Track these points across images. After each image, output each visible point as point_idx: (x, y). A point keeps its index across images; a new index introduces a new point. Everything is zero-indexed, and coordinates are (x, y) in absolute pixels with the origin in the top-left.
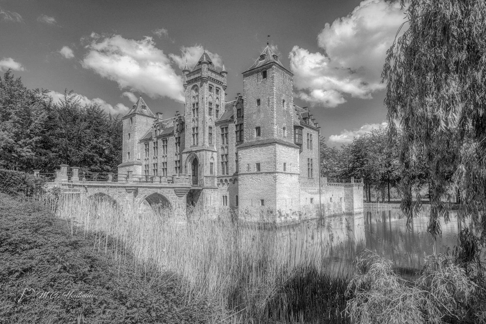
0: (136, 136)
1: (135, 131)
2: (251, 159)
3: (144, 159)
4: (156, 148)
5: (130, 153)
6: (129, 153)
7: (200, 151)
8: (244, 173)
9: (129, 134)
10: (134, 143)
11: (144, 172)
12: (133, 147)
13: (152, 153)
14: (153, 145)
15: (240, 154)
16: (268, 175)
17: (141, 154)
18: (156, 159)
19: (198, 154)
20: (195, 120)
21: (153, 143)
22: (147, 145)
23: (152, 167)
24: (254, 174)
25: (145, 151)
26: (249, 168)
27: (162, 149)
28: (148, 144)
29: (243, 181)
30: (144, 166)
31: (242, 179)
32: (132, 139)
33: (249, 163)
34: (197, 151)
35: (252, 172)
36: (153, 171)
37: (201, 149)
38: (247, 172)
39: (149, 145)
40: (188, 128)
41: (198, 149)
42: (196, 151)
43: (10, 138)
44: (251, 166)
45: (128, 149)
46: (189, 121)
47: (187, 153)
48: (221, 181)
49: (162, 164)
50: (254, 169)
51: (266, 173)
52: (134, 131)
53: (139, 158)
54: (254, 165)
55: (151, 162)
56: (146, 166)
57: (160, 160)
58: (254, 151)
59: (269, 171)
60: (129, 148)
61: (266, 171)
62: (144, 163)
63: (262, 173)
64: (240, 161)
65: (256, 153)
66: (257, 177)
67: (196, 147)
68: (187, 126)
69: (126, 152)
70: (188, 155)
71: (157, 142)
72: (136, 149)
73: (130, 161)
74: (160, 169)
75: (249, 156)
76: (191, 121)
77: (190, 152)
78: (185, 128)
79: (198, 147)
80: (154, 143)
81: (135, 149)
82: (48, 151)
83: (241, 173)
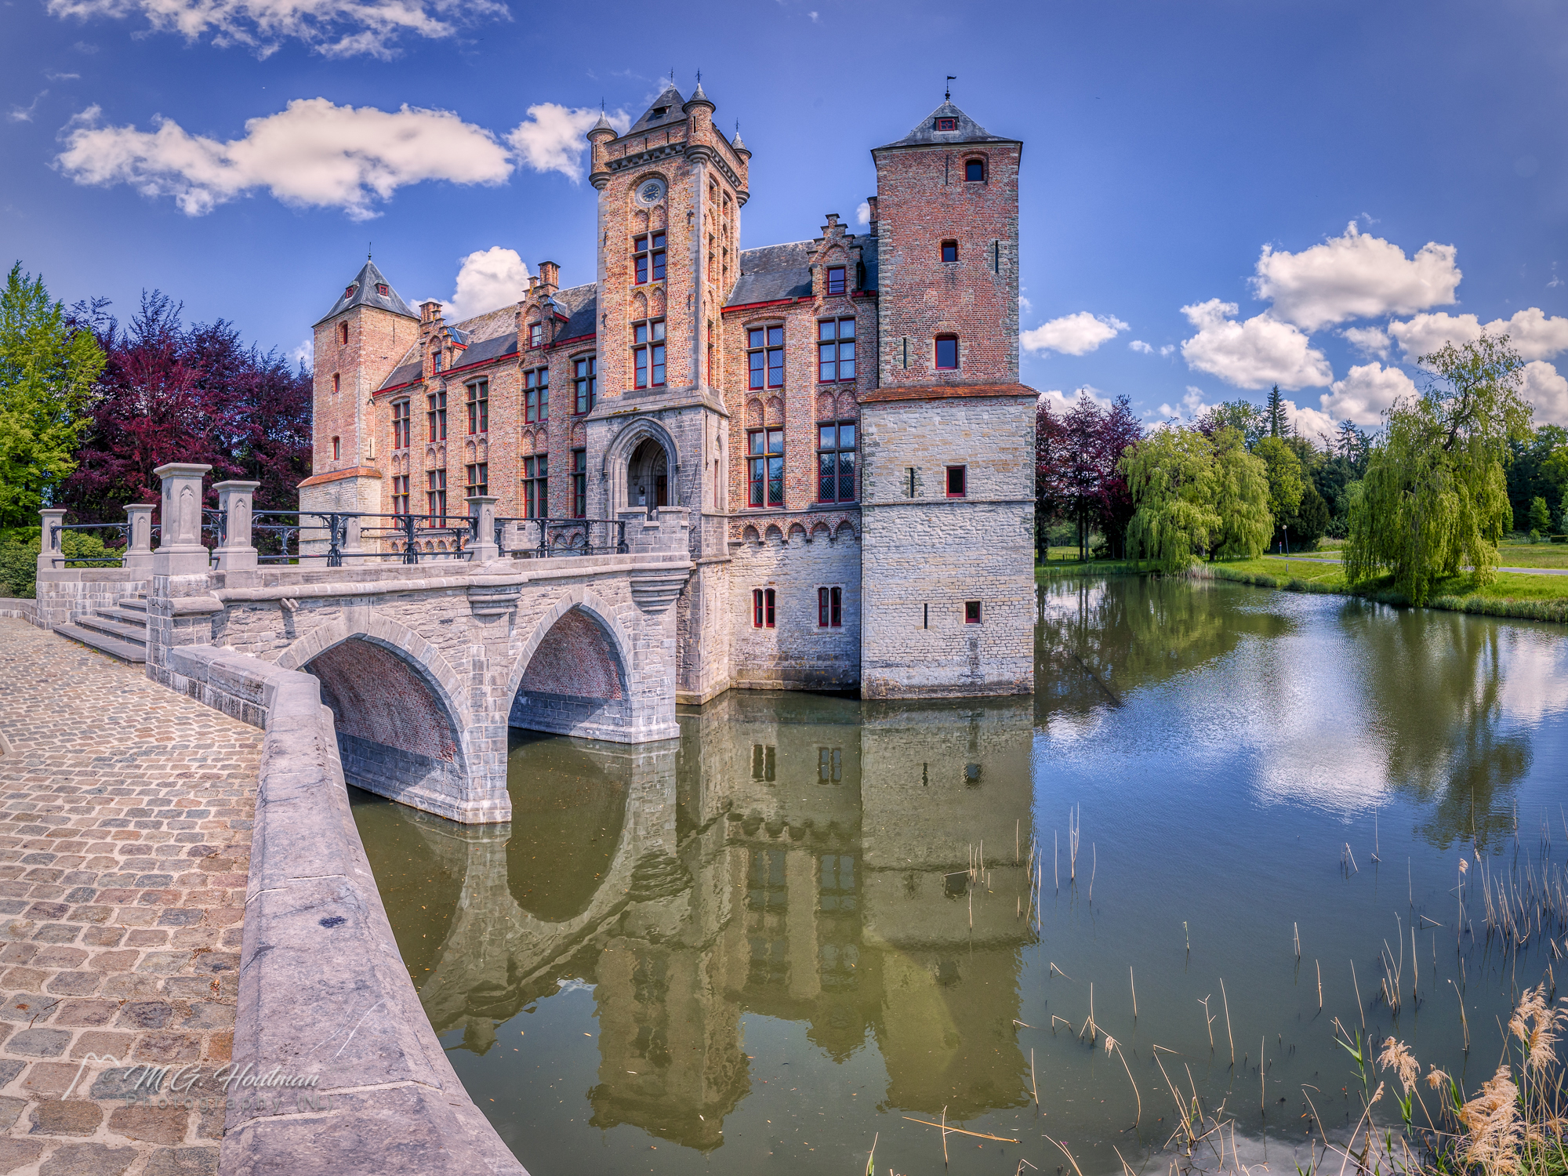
0: (362, 381)
1: (360, 364)
2: (926, 449)
3: (390, 455)
4: (438, 413)
5: (341, 441)
6: (336, 440)
7: (678, 410)
8: (891, 501)
9: (337, 377)
10: (353, 403)
11: (391, 500)
12: (352, 416)
13: (422, 435)
14: (426, 407)
15: (873, 430)
16: (1001, 510)
17: (380, 442)
18: (439, 456)
19: (670, 423)
20: (648, 295)
21: (425, 399)
22: (402, 408)
23: (422, 482)
24: (938, 504)
25: (393, 430)
26: (912, 482)
27: (464, 416)
28: (407, 404)
29: (884, 533)
30: (391, 483)
31: (879, 525)
32: (348, 392)
33: (913, 464)
34: (666, 410)
35: (930, 499)
36: (426, 497)
37: (685, 402)
38: (904, 498)
39: (412, 407)
40: (609, 323)
41: (671, 404)
42: (660, 413)
43: (22, 428)
44: (924, 476)
45: (330, 424)
46: (617, 297)
47: (609, 419)
48: (751, 530)
49: (465, 470)
50: (934, 486)
51: (992, 503)
52: (355, 362)
53: (373, 456)
54: (937, 473)
55: (420, 464)
56: (396, 479)
57: (458, 457)
58: (937, 419)
59: (1007, 499)
60: (335, 421)
61: (993, 497)
62: (391, 471)
63: (973, 503)
64: (872, 454)
65: (948, 428)
66: (951, 517)
67: (658, 397)
68: (605, 316)
69: (325, 437)
70: (616, 427)
71: (443, 394)
72: (363, 425)
73: (340, 464)
74: (457, 491)
75: (916, 436)
76: (628, 298)
77: (624, 417)
78: (600, 328)
79: (665, 396)
80: (432, 398)
81: (361, 425)
82: (105, 455)
83: (876, 500)
